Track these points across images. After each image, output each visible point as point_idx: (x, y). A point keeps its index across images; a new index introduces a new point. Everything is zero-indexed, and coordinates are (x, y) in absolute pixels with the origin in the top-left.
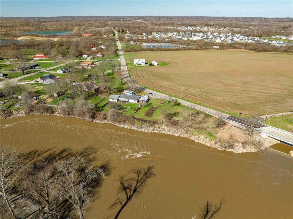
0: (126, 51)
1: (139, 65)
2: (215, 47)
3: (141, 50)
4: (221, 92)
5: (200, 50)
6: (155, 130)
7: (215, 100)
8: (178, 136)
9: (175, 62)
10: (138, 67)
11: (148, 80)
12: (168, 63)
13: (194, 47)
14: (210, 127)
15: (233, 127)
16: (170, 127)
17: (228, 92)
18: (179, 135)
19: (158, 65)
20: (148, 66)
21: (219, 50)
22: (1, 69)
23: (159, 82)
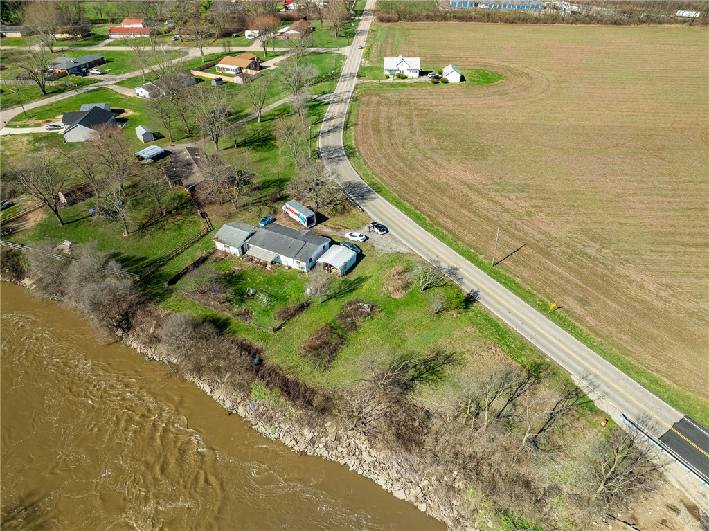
0: (381, 20)
1: (399, 77)
2: (686, 13)
3: (430, 18)
4: (667, 244)
5: (628, 23)
6: (321, 446)
7: (633, 290)
8: (409, 503)
9: (525, 71)
10: (392, 85)
11: (401, 150)
12: (500, 77)
13: (608, 12)
14: (565, 488)
15: (684, 512)
16: (383, 447)
17: (696, 245)
18: (412, 499)
19: (462, 79)
20: (426, 83)
21: (696, 28)
22: (2, 68)
23: (436, 163)
